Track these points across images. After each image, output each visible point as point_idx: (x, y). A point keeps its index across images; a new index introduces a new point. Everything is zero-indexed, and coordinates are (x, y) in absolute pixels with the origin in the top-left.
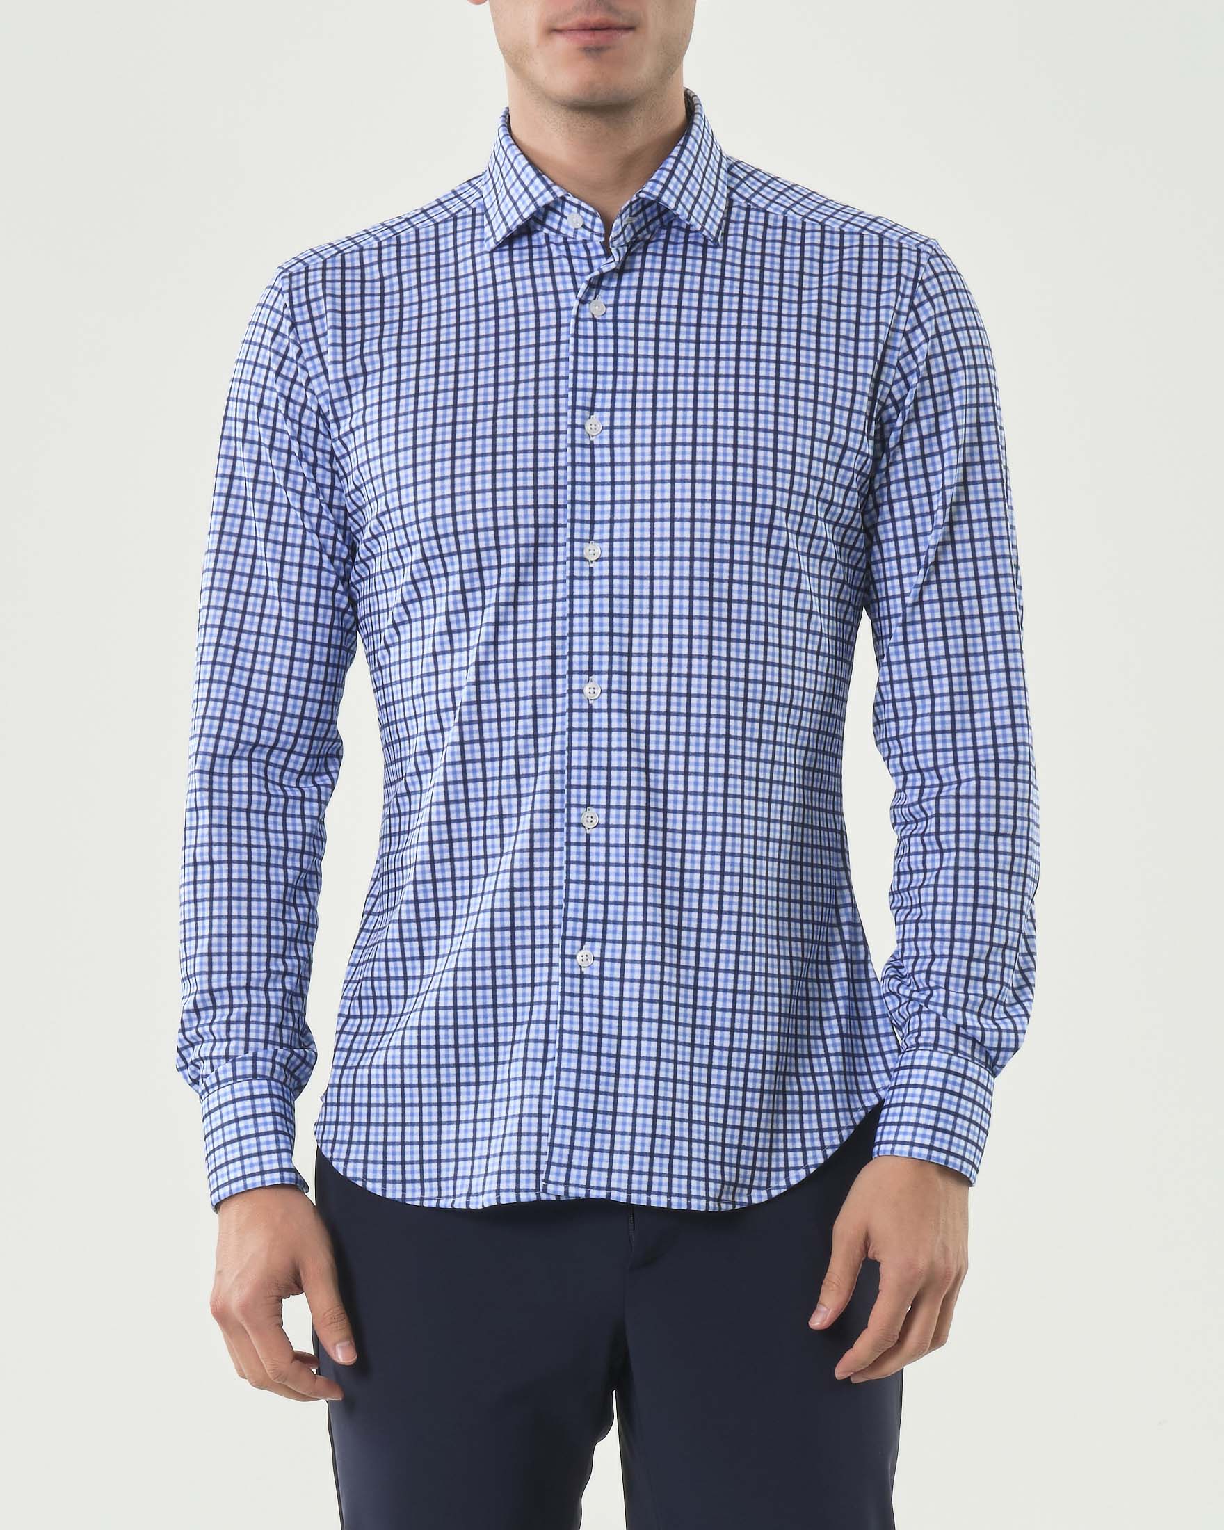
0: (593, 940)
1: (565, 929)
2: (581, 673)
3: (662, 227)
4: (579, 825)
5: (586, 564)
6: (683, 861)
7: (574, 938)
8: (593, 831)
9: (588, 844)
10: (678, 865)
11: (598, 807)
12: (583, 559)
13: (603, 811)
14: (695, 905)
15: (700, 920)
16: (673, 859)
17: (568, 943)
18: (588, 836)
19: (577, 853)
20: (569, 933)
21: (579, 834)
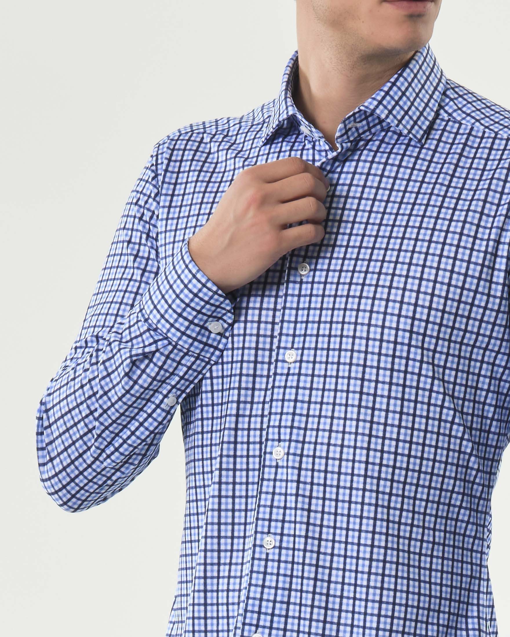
0: (264, 627)
1: (245, 618)
2: (273, 440)
3: (382, 130)
4: (261, 546)
5: (286, 365)
6: (330, 575)
7: (251, 625)
8: (271, 551)
9: (267, 560)
10: (326, 578)
11: (275, 534)
12: (284, 361)
13: (278, 538)
14: (337, 607)
15: (339, 617)
16: (323, 574)
17: (247, 628)
18: (267, 554)
19: (259, 566)
20: (247, 621)
21: (261, 553)
